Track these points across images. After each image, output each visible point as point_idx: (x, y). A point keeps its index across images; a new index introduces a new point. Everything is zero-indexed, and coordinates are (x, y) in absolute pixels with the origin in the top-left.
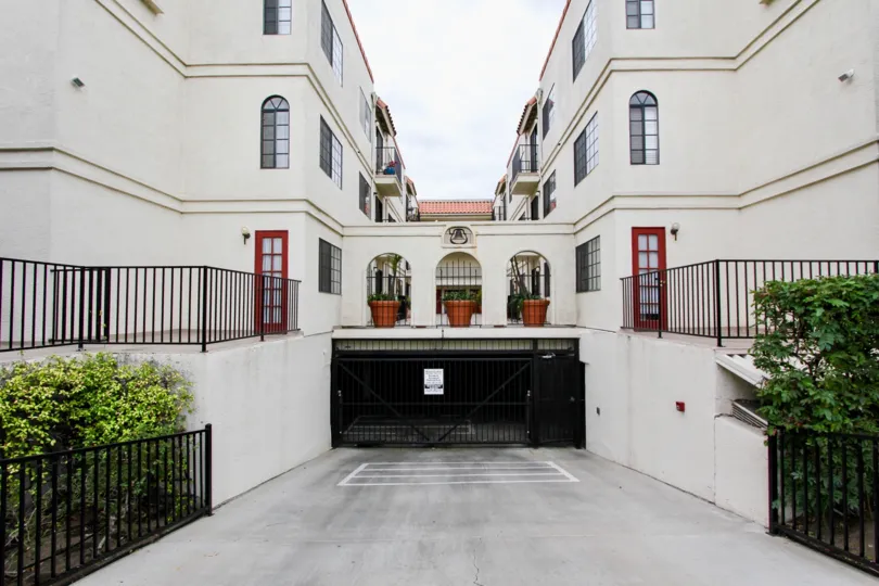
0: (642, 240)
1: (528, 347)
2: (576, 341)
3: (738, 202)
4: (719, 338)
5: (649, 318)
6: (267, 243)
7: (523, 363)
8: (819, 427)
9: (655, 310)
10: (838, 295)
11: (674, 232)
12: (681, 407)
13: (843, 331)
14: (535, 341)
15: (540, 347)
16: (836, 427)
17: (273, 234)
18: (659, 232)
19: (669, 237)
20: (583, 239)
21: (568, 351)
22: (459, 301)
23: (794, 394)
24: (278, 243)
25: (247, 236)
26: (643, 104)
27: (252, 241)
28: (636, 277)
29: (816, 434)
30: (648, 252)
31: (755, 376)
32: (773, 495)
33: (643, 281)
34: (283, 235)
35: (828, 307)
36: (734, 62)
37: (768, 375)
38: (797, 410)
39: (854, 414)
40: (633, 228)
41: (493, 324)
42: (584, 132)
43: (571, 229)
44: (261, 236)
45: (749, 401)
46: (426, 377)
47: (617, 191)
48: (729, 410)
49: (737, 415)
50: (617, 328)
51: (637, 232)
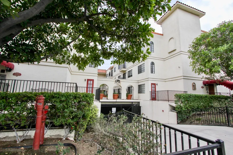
0: (152, 85)
1: (130, 103)
2: (139, 102)
3: (165, 80)
4: (168, 101)
5: (154, 98)
6: (89, 82)
7: (130, 106)
8: (182, 110)
9: (154, 97)
10: (184, 96)
11: (157, 84)
12: (163, 111)
13: (184, 99)
14: (132, 102)
15: (133, 104)
16: (184, 110)
17: (90, 80)
18: (155, 84)
19: (156, 85)
20: (140, 84)
21: (138, 104)
22: (117, 94)
23: (180, 107)
24: (91, 82)
25: (85, 80)
27: (86, 81)
28: (152, 92)
29: (182, 111)
30: (153, 87)
31: (174, 105)
32: (177, 119)
33: (153, 92)
34: (93, 80)
35: (183, 97)
36: (164, 59)
37: (176, 105)
38: (180, 108)
39: (185, 108)
40: (151, 83)
41: (123, 99)
42: (141, 65)
43: (137, 82)
44: (88, 80)
45: (173, 109)
46: (112, 109)
47: (149, 77)
48: (170, 110)
49: (171, 111)
50: (149, 100)
51: (152, 84)
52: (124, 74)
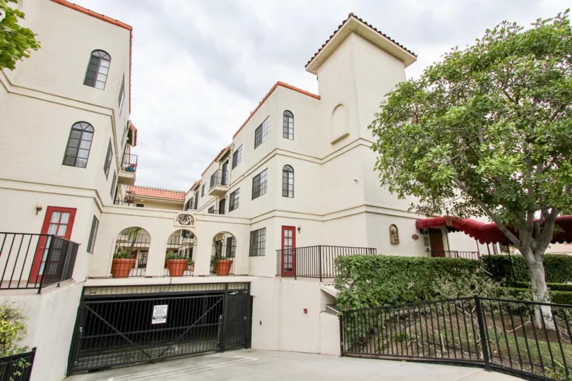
0: (286, 232)
1: (222, 288)
2: (249, 284)
3: (322, 218)
4: (321, 278)
5: (288, 271)
6: (56, 216)
7: (219, 298)
8: (354, 308)
9: (290, 266)
10: (358, 261)
11: (299, 229)
12: (306, 311)
13: (359, 273)
14: (227, 284)
15: (230, 288)
16: (359, 307)
17: (61, 210)
18: (293, 229)
19: (297, 231)
20: (255, 228)
21: (244, 290)
22: (178, 260)
23: (347, 297)
24: (66, 216)
25: (39, 209)
26: (288, 170)
27: (43, 213)
28: (283, 250)
29: (354, 311)
30: (288, 238)
31: (333, 291)
32: (342, 340)
33: (286, 252)
34: (72, 211)
35: (355, 265)
36: (322, 161)
37: (339, 292)
38: (348, 303)
39: (363, 302)
40: (283, 226)
41: (200, 275)
42: (259, 174)
43: (248, 222)
44: (52, 210)
45: (333, 303)
46: (155, 311)
47: (277, 208)
48: (325, 309)
49: (328, 311)
50: (274, 276)
51: (284, 228)
52: (220, 202)
